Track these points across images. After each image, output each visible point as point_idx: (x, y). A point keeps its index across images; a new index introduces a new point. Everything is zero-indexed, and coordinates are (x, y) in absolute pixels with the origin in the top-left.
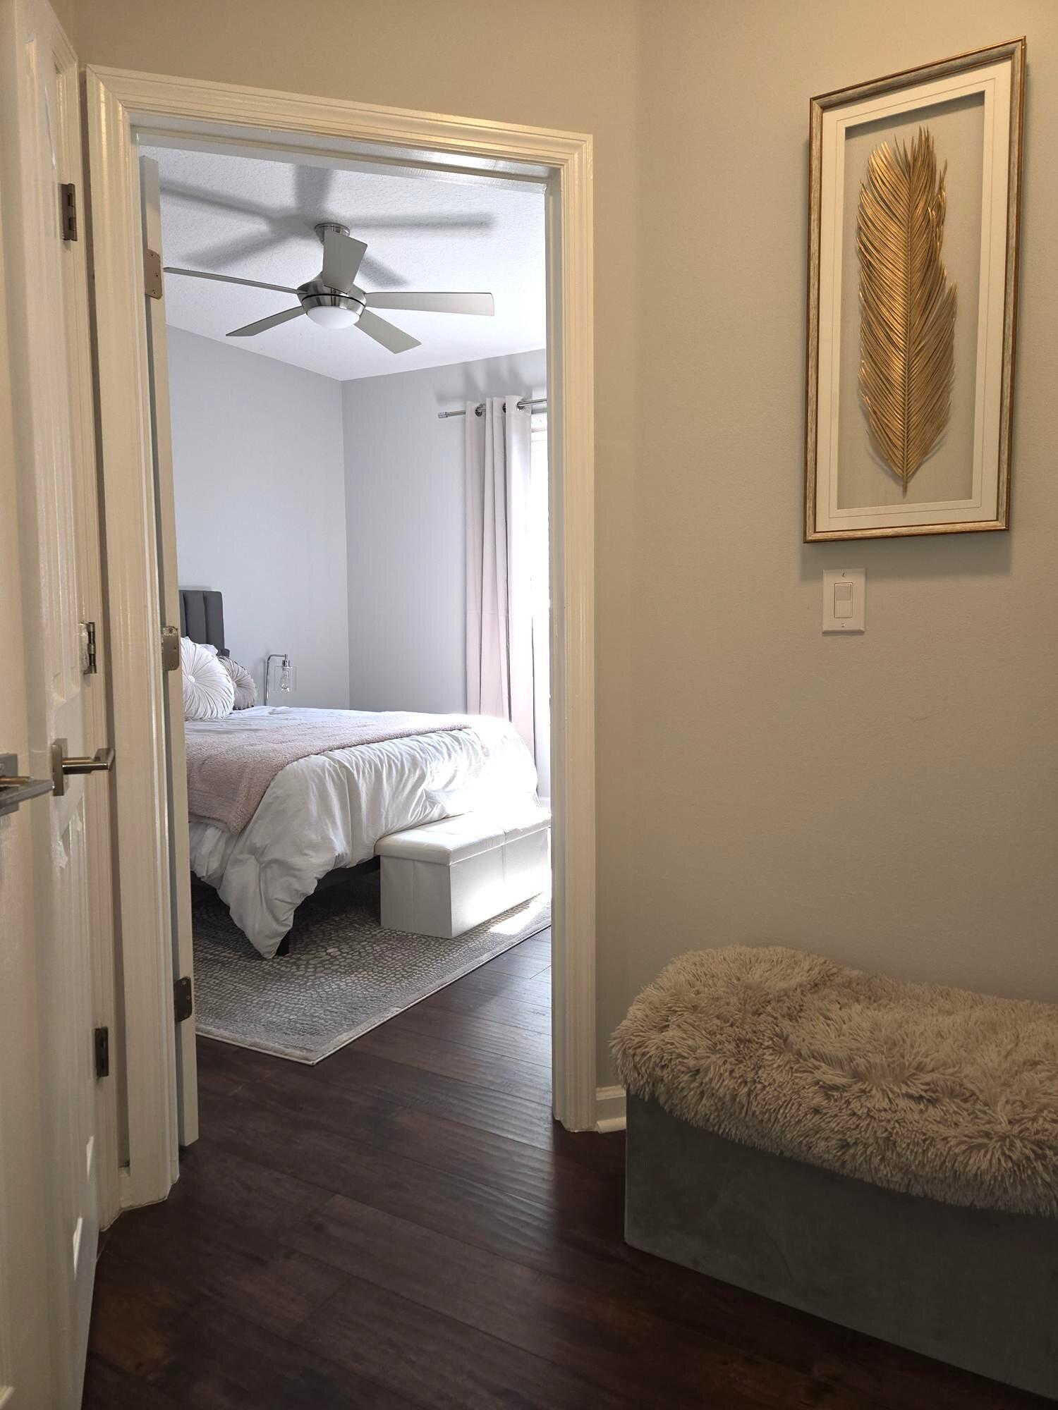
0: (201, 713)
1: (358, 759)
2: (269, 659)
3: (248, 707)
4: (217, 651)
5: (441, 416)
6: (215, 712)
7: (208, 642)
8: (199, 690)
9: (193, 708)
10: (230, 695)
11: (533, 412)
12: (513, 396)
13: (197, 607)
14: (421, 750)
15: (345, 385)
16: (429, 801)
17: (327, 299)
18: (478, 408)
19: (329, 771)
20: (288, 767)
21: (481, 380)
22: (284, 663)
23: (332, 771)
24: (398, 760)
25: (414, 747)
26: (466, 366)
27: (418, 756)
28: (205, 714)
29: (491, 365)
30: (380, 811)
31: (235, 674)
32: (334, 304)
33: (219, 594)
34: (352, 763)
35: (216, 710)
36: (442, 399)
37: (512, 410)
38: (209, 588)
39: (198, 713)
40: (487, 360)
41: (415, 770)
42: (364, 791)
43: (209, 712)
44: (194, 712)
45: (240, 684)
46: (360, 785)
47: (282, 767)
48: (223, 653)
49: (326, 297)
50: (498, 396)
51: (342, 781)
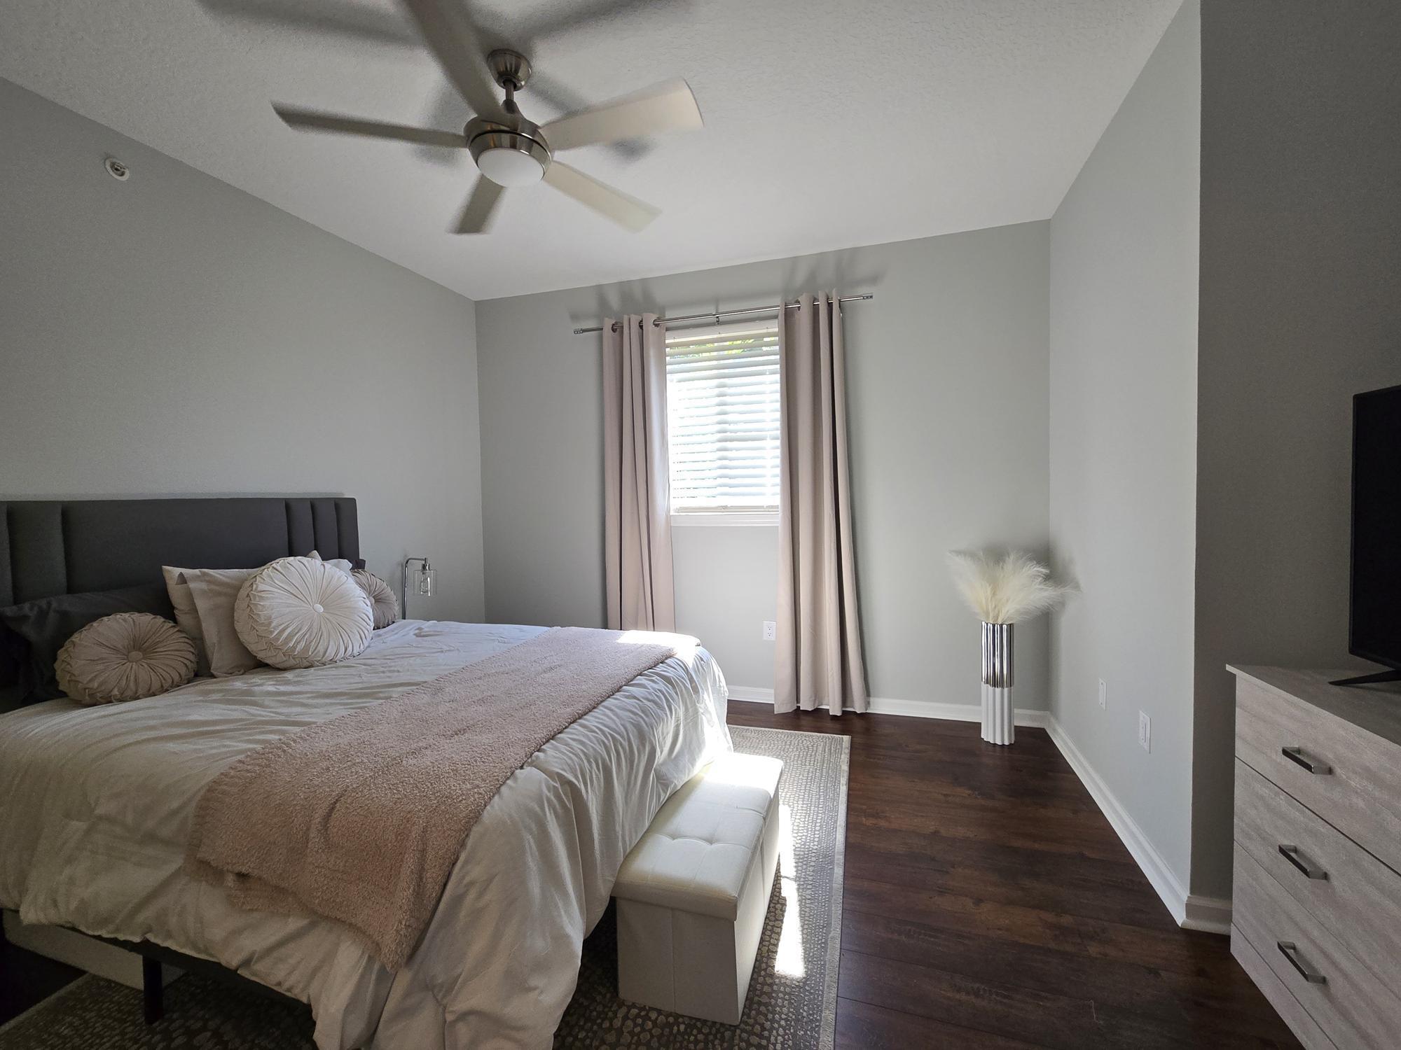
0: (331, 653)
1: (581, 759)
2: (407, 562)
3: (388, 625)
4: (351, 565)
5: (576, 332)
6: (350, 648)
7: (341, 557)
8: (329, 624)
9: (321, 649)
10: (368, 621)
11: (667, 329)
12: (648, 314)
13: (327, 516)
14: (643, 712)
15: (478, 304)
16: (661, 783)
17: (506, 138)
18: (613, 325)
19: (549, 801)
20: (487, 815)
21: (614, 301)
22: (424, 567)
23: (552, 798)
24: (624, 740)
25: (635, 710)
26: (599, 288)
27: (643, 723)
28: (336, 654)
29: (625, 289)
30: (615, 830)
31: (373, 588)
32: (513, 146)
33: (352, 502)
34: (576, 770)
35: (351, 646)
36: (575, 317)
37: (649, 327)
38: (343, 494)
39: (327, 655)
40: (621, 283)
41: (644, 747)
42: (595, 811)
43: (343, 649)
44: (321, 654)
45: (378, 600)
46: (590, 804)
47: (476, 816)
48: (358, 565)
49: (503, 135)
50: (635, 314)
51: (568, 808)
